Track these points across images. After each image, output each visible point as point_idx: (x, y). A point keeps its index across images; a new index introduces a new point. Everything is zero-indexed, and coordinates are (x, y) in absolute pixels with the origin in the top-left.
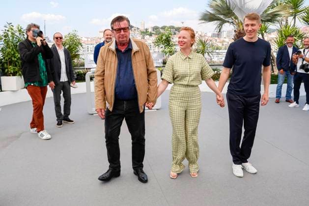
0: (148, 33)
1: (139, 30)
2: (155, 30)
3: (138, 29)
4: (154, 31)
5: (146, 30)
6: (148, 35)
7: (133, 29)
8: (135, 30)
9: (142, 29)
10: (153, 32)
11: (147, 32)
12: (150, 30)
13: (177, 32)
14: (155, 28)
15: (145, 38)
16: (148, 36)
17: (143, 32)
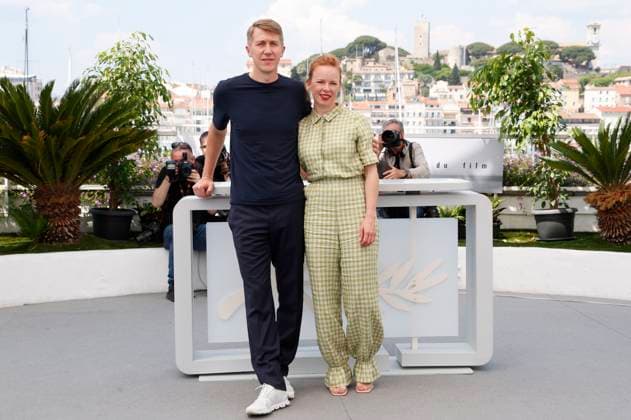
0: (445, 72)
1: (406, 60)
2: (474, 60)
3: (403, 53)
4: (468, 61)
5: (438, 57)
6: (444, 79)
7: (382, 53)
8: (391, 58)
9: (420, 54)
10: (465, 68)
11: (438, 66)
12: (452, 60)
13: (567, 67)
14: (475, 52)
15: (432, 93)
16: (443, 85)
17: (425, 69)
